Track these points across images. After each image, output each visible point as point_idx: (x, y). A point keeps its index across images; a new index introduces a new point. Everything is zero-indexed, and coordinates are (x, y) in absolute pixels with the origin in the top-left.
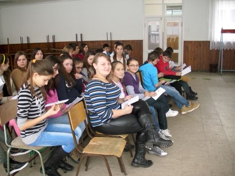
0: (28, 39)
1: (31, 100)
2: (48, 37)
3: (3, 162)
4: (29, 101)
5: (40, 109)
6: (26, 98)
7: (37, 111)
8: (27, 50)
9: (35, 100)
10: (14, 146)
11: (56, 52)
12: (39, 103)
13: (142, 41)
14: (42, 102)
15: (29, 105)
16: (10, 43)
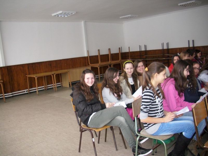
0: (145, 46)
1: (153, 99)
2: (163, 44)
3: (132, 147)
4: (151, 99)
5: (160, 106)
6: (148, 97)
7: (157, 107)
8: (145, 56)
9: (156, 99)
10: (143, 135)
11: (169, 57)
12: (159, 101)
14: (161, 100)
15: (151, 103)
16: (131, 51)
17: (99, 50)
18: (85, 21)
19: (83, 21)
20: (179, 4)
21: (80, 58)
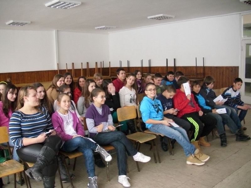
0: (128, 62)
2: (142, 61)
13: (238, 67)
17: (73, 64)
18: (58, 31)
19: (55, 31)
20: (149, 17)
21: (48, 71)
